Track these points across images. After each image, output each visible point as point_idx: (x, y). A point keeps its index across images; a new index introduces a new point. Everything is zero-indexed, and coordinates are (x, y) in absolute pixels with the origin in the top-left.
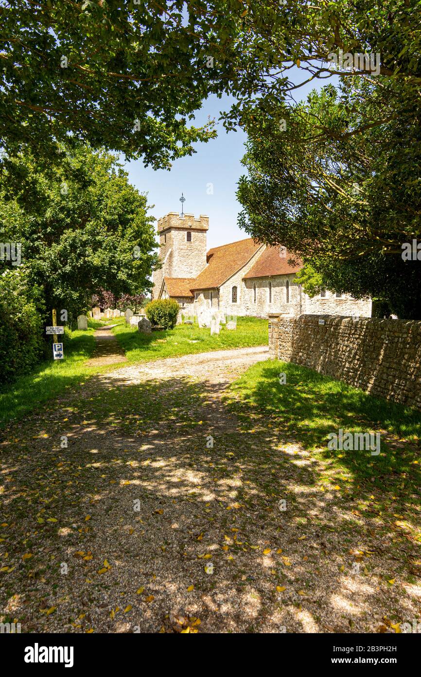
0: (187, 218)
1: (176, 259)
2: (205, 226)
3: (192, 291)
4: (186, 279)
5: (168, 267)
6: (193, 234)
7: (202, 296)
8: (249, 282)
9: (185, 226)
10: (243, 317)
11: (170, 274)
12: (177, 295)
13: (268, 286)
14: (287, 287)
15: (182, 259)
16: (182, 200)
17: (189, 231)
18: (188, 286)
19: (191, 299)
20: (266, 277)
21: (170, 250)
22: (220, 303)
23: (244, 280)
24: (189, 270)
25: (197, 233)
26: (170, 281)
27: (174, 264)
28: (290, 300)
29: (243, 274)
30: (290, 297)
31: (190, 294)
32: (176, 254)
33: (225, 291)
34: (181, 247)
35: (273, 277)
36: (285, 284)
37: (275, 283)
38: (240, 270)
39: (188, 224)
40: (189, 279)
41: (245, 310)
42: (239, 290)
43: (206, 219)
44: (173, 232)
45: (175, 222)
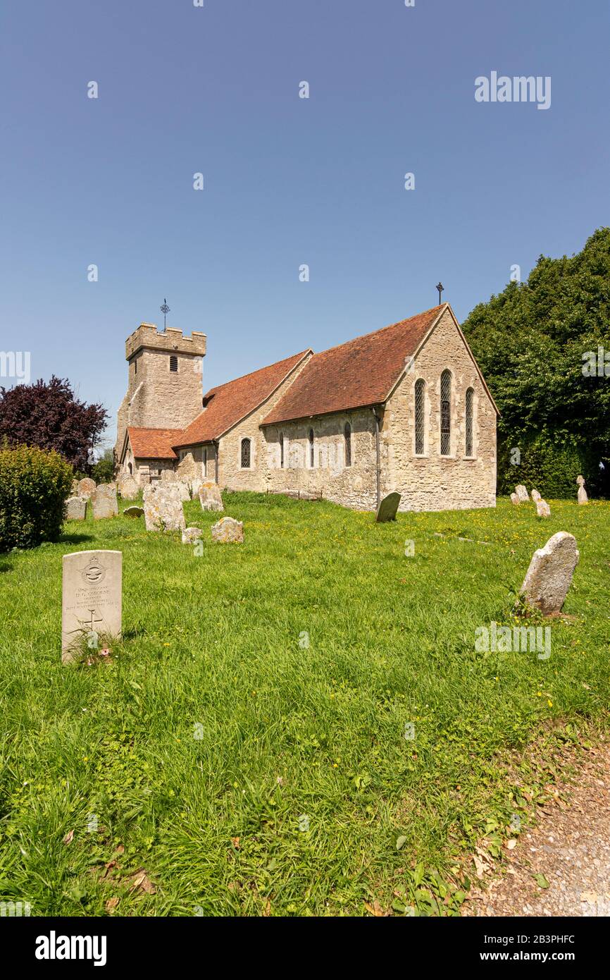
0: (171, 334)
1: (150, 398)
2: (200, 349)
3: (176, 449)
4: (166, 430)
5: (136, 411)
6: (180, 360)
7: (190, 455)
8: (271, 432)
9: (166, 347)
10: (261, 495)
11: (141, 421)
12: (148, 456)
13: (308, 435)
14: (347, 436)
15: (162, 399)
16: (165, 309)
17: (174, 355)
18: (169, 441)
19: (173, 463)
20: (304, 420)
21: (142, 383)
22: (221, 468)
23: (263, 427)
24: (173, 416)
25: (186, 360)
26: (137, 433)
27: (148, 406)
28: (353, 459)
29: (260, 417)
30: (353, 454)
31: (173, 455)
32: (150, 390)
33: (229, 446)
34: (161, 380)
35: (318, 418)
36: (343, 430)
37: (320, 430)
38: (256, 409)
39: (172, 344)
40: (171, 431)
41: (264, 481)
42: (253, 445)
43: (201, 338)
44: (146, 354)
45: (149, 339)
